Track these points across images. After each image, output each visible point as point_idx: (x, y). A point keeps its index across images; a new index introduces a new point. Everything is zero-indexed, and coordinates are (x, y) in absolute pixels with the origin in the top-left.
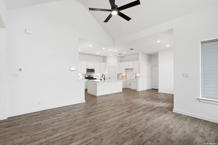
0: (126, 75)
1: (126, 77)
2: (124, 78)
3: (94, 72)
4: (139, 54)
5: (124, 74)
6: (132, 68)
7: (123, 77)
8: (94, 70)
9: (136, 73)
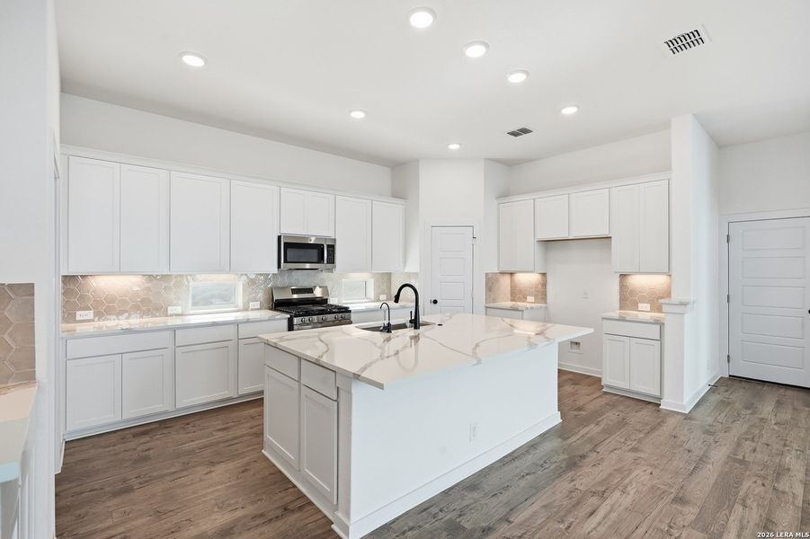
0: (544, 285)
1: (542, 292)
2: (531, 299)
3: (332, 260)
4: (665, 125)
5: (528, 279)
6: (604, 233)
7: (516, 294)
8: (332, 248)
9: (624, 271)
